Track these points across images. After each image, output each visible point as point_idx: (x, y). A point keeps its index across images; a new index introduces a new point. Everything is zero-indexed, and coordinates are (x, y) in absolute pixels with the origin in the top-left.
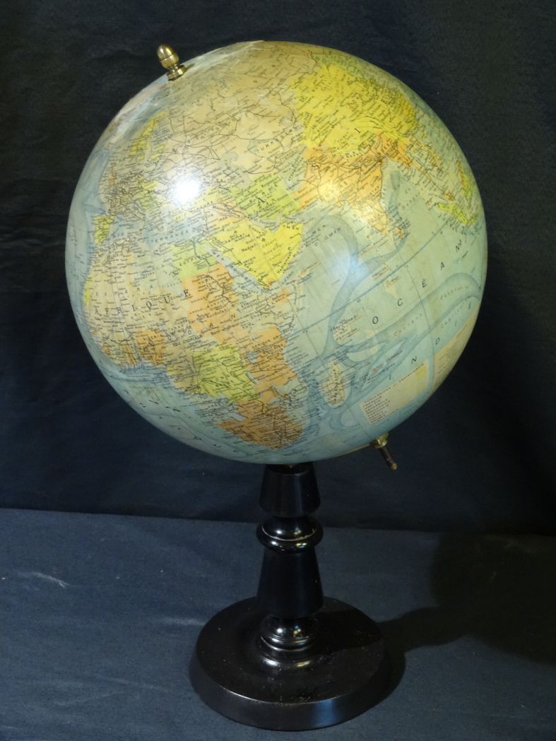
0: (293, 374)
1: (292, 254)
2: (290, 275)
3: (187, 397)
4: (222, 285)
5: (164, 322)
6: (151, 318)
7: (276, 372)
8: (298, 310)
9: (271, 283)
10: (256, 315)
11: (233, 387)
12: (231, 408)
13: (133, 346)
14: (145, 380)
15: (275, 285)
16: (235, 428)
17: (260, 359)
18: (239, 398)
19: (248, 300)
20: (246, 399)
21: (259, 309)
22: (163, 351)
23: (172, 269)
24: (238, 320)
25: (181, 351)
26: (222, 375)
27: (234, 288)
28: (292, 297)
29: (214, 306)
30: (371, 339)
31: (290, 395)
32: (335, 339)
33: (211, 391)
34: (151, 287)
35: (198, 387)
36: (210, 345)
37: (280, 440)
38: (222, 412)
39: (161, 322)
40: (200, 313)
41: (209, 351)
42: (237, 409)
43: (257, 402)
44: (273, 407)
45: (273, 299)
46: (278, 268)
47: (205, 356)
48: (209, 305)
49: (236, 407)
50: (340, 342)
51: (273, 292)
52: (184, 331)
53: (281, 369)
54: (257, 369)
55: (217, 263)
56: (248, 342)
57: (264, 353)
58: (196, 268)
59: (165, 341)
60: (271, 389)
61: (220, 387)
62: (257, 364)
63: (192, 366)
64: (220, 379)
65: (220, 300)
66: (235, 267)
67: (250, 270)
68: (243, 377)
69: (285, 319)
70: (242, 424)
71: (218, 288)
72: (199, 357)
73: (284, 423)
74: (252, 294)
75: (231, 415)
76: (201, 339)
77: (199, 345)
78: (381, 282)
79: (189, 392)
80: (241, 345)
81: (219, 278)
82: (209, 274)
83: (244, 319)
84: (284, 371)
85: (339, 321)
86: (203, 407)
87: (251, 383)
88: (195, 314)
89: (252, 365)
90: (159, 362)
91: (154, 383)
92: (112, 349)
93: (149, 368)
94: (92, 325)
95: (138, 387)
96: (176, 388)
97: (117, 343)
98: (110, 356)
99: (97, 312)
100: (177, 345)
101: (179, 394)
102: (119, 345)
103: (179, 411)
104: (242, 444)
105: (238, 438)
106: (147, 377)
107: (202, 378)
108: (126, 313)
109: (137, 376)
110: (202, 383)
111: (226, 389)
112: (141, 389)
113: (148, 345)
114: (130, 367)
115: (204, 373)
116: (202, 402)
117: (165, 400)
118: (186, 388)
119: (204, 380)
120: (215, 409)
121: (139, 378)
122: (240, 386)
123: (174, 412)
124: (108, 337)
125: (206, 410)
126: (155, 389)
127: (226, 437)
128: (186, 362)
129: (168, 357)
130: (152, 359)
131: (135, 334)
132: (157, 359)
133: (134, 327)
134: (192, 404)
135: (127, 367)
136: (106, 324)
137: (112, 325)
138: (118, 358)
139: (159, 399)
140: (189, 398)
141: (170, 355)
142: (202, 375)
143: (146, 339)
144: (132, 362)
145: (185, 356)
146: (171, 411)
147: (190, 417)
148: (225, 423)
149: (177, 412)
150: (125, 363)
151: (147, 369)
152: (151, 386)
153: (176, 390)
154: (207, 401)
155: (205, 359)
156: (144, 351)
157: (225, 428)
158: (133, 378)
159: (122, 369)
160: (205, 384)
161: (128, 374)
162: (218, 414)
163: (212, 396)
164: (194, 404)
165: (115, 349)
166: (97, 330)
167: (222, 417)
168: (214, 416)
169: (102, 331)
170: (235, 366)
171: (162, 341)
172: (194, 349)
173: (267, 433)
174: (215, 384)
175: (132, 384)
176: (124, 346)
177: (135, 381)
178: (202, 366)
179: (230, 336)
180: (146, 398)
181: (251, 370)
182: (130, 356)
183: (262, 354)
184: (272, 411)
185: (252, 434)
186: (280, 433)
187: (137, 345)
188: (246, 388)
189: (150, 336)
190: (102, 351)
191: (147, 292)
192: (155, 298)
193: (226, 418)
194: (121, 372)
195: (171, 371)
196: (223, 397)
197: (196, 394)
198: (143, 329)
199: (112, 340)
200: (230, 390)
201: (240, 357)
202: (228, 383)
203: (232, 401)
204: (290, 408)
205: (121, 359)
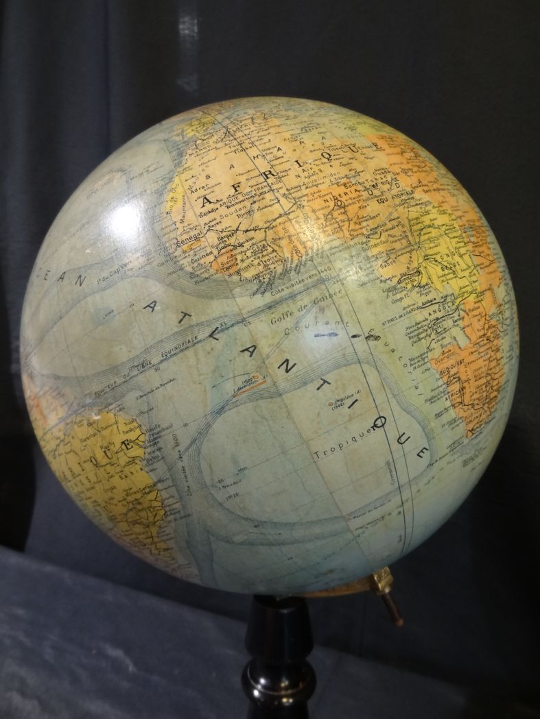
3: (398, 296)
5: (358, 174)
6: (336, 170)
7: (490, 264)
11: (461, 274)
12: (456, 316)
13: (301, 219)
14: (322, 281)
16: (453, 367)
18: (466, 295)
20: (472, 298)
22: (364, 213)
23: (346, 126)
24: (442, 185)
25: (390, 210)
26: (448, 252)
29: (414, 164)
33: (434, 278)
34: (324, 138)
35: (419, 272)
36: (427, 205)
38: (445, 325)
39: (352, 173)
40: (402, 166)
41: (428, 212)
42: (463, 319)
43: (482, 308)
44: (492, 323)
47: (424, 218)
48: (408, 161)
49: (462, 313)
52: (390, 183)
53: (492, 262)
54: (477, 250)
56: (460, 213)
57: (477, 234)
59: (364, 198)
60: (491, 289)
61: (446, 271)
62: (475, 245)
63: (409, 234)
64: (445, 257)
65: (416, 161)
68: (468, 260)
70: (462, 355)
72: (417, 219)
73: (495, 363)
75: (454, 332)
76: (413, 195)
77: (413, 203)
79: (403, 285)
80: (456, 214)
86: (419, 316)
87: (475, 271)
88: (397, 166)
89: (471, 245)
90: (355, 233)
91: (340, 280)
92: (245, 249)
93: (334, 251)
94: (185, 237)
95: (295, 311)
96: (383, 279)
97: (260, 229)
98: (232, 271)
99: (209, 201)
100: (383, 202)
101: (386, 293)
102: (265, 231)
103: (377, 338)
104: (445, 418)
105: (447, 399)
106: (325, 273)
107: (423, 254)
108: (284, 174)
109: (303, 280)
110: (424, 264)
111: (452, 276)
112: (304, 311)
113: (333, 209)
114: (289, 266)
115: (426, 246)
116: (420, 305)
117: (354, 317)
118: (400, 277)
119: (426, 258)
120: (438, 319)
121: (306, 281)
122: (466, 273)
123: (366, 347)
124: (237, 230)
125: (424, 323)
126: (339, 295)
127: (432, 398)
128: (400, 227)
129: (371, 221)
130: (342, 231)
131: (305, 198)
132: (350, 229)
133: (303, 188)
134: (405, 311)
135: (279, 269)
136: (232, 209)
137: (252, 202)
138: (256, 262)
139: (342, 321)
140: (401, 299)
141: (374, 217)
142: (423, 249)
143: (329, 200)
144: (296, 252)
145: (398, 218)
146: (360, 344)
147: (393, 351)
148: (443, 353)
149: (372, 343)
150: (277, 262)
151: (329, 255)
152: (332, 292)
153: (382, 285)
154: (428, 302)
155: (425, 224)
156: (325, 220)
157: (439, 370)
158: (290, 290)
159: (264, 282)
160: (428, 267)
161: (276, 287)
162: (439, 330)
163: (436, 289)
164: (411, 310)
165: (253, 244)
166: (201, 236)
167: (443, 339)
168: (433, 336)
169: (219, 228)
170: (457, 240)
171: (358, 199)
172: (408, 207)
173: (479, 383)
174: (440, 266)
175: (282, 309)
176: (279, 229)
177: (292, 297)
178: (422, 233)
179: (443, 199)
180: (310, 334)
181: (473, 251)
182: (291, 242)
183: (475, 233)
184: (491, 331)
185: (466, 385)
186: (488, 389)
187: (312, 215)
188: (472, 279)
189: (335, 194)
190: (205, 275)
191: (319, 143)
192: (333, 148)
193: (447, 339)
194: (255, 294)
195: (376, 245)
196: (449, 291)
197: (413, 286)
198: (321, 187)
199: (247, 231)
200: (457, 279)
201: (460, 230)
202: (454, 265)
203: (459, 300)
204: (502, 333)
205: (266, 258)
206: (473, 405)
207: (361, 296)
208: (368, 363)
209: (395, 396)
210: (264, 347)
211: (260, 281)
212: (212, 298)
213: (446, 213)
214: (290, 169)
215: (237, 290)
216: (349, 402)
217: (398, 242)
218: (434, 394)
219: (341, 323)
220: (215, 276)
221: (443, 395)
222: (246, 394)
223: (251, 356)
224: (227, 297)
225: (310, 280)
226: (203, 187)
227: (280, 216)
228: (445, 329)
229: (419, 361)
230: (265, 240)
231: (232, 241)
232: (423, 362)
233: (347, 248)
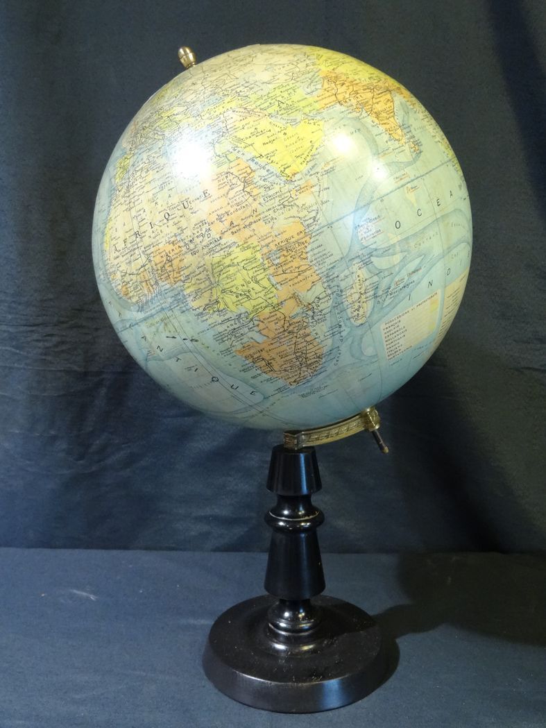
0: (318, 278)
1: (315, 148)
2: (313, 167)
3: (205, 318)
4: (243, 179)
5: (182, 230)
6: (170, 230)
7: (299, 275)
8: (323, 203)
9: (294, 175)
10: (279, 207)
11: (254, 296)
12: (251, 325)
13: (150, 270)
14: (163, 309)
15: (297, 177)
16: (254, 353)
17: (283, 259)
18: (260, 310)
19: (271, 193)
20: (267, 310)
21: (281, 202)
22: (182, 265)
24: (260, 214)
25: (199, 259)
26: (243, 283)
27: (255, 181)
28: (316, 189)
29: (235, 202)
30: (394, 245)
31: (314, 304)
32: (360, 238)
33: (230, 305)
34: (170, 196)
35: (217, 302)
36: (230, 248)
37: (300, 369)
38: (242, 331)
39: (179, 231)
40: (219, 212)
41: (229, 254)
42: (258, 325)
43: (279, 315)
44: (295, 320)
45: (297, 191)
46: (300, 160)
47: (225, 261)
48: (230, 202)
49: (256, 323)
50: (365, 244)
51: (296, 184)
52: (203, 235)
53: (305, 271)
54: (280, 269)
55: (237, 158)
56: (270, 240)
57: (288, 252)
58: (216, 167)
59: (183, 252)
60: (294, 296)
61: (240, 298)
62: (279, 265)
64: (240, 288)
65: (241, 195)
66: (256, 160)
67: (272, 162)
68: (265, 283)
69: (309, 212)
70: (262, 347)
71: (239, 183)
72: (218, 263)
73: (305, 344)
74: (275, 185)
75: (250, 335)
76: (221, 241)
77: (219, 248)
78: (402, 186)
79: (207, 311)
80: (263, 243)
81: (240, 172)
82: (229, 170)
83: (266, 214)
84: (308, 273)
85: (364, 219)
86: (221, 329)
87: (273, 289)
88: (215, 213)
89: (274, 267)
90: (177, 280)
91: (171, 309)
92: (130, 285)
93: (166, 291)
94: (111, 270)
95: (155, 323)
96: (194, 308)
97: (134, 274)
98: (128, 296)
99: (116, 250)
100: (195, 254)
101: (197, 316)
102: (136, 276)
103: (196, 341)
104: (260, 379)
105: (256, 370)
106: (164, 304)
107: (221, 289)
110: (221, 296)
111: (246, 299)
112: (159, 324)
113: (165, 263)
114: (148, 299)
116: (220, 322)
117: (182, 329)
118: (204, 306)
119: (223, 291)
120: (235, 329)
121: (156, 309)
122: (262, 294)
123: (191, 345)
124: (127, 273)
125: (225, 332)
126: (172, 317)
127: (244, 369)
128: (205, 272)
129: (185, 271)
130: (170, 278)
131: (152, 255)
132: (174, 277)
133: (152, 246)
134: (210, 327)
135: (145, 300)
136: (124, 258)
137: (130, 255)
138: (135, 294)
140: (207, 319)
141: (188, 267)
142: (221, 285)
143: (164, 256)
144: (150, 291)
145: (204, 265)
146: (188, 343)
147: (208, 347)
148: (244, 347)
149: (194, 343)
150: (143, 295)
151: (164, 294)
152: (168, 315)
153: (194, 312)
154: (226, 319)
155: (225, 265)
156: (161, 271)
157: (244, 356)
158: (151, 312)
159: (140, 306)
160: (224, 297)
161: (145, 310)
162: (237, 335)
163: (231, 311)
164: (213, 326)
165: (133, 283)
166: (116, 272)
167: (241, 339)
168: (233, 339)
169: (120, 269)
170: (256, 269)
171: (179, 254)
172: (213, 254)
173: (287, 358)
174: (235, 295)
175: (150, 321)
176: (142, 274)
177: (152, 316)
178: (221, 273)
179: (252, 233)
180: (164, 335)
181: (273, 273)
182: (147, 284)
183: (285, 253)
184: (294, 326)
185: (272, 361)
186: (300, 359)
187: (154, 267)
188: (268, 296)
189: (167, 251)
190: (120, 296)
191: (165, 202)
192: (173, 207)
193: (245, 340)
194: (138, 311)
195: (189, 287)
196: (243, 311)
197: (214, 311)
198: (161, 246)
199: (130, 274)
200: (251, 301)
201: (262, 258)
202: (249, 291)
203: (253, 315)
204: (312, 323)
205: (139, 293)
206: (285, 370)
207: (183, 318)
208: (196, 352)
209: (218, 368)
210: (149, 338)
211: (138, 305)
213: (250, 248)
214: (147, 230)
215: (132, 308)
216: (194, 369)
217: (203, 283)
218: (244, 367)
219: (176, 332)
220: (124, 298)
221: (252, 368)
222: (151, 357)
223: (145, 341)
224: (129, 310)
225: (158, 308)
226: (115, 238)
227: (142, 266)
228: (242, 334)
229: (226, 352)
230: (137, 282)
231: (126, 279)
232: (229, 353)
233: (172, 290)
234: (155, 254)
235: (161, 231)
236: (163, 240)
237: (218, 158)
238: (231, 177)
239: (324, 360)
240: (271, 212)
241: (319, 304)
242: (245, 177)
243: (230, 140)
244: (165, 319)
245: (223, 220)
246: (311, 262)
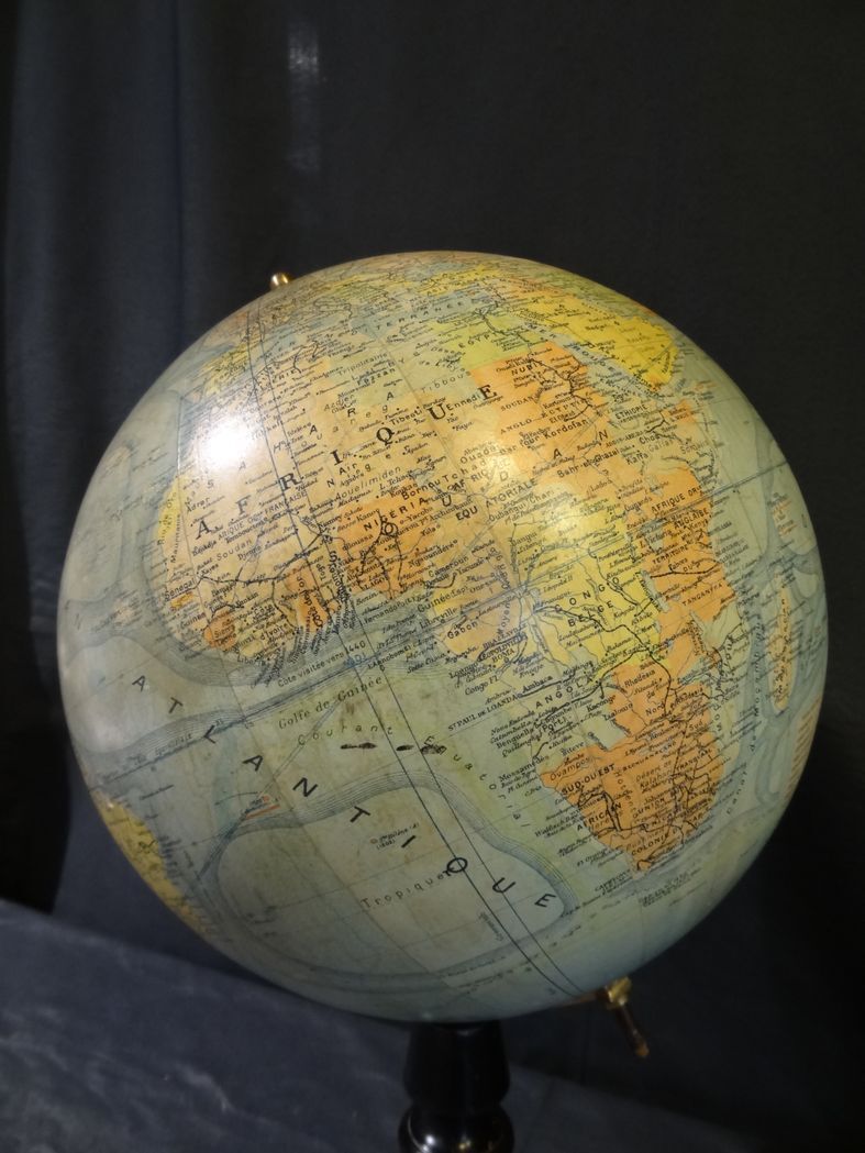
0: (730, 591)
1: (671, 355)
2: (682, 381)
3: (478, 682)
4: (566, 376)
5: (432, 465)
6: (395, 463)
7: (700, 580)
8: (716, 445)
9: (658, 386)
10: (648, 435)
11: (612, 622)
12: (595, 699)
13: (326, 562)
14: (351, 664)
15: (664, 390)
16: (587, 779)
17: (668, 540)
18: (621, 659)
19: (627, 406)
20: (636, 660)
21: (651, 426)
22: (429, 542)
23: (442, 355)
24: (614, 443)
25: (479, 529)
26: (587, 588)
27: (591, 382)
28: (699, 418)
29: (558, 413)
31: (722, 653)
32: (776, 527)
33: (552, 644)
34: (390, 395)
35: (521, 637)
36: (557, 504)
37: (671, 822)
38: (570, 716)
39: (423, 465)
40: (526, 429)
41: (556, 519)
42: (611, 700)
43: (660, 673)
44: (688, 689)
45: (671, 413)
46: (659, 366)
47: (544, 534)
48: (546, 411)
49: (609, 692)
50: (783, 539)
51: (668, 400)
52: (487, 475)
53: (708, 573)
54: (666, 564)
55: (544, 340)
56: (640, 496)
57: (676, 526)
58: (500, 348)
59: (433, 513)
60: (691, 630)
61: (579, 625)
62: (663, 554)
64: (581, 600)
65: (568, 403)
66: (582, 349)
67: (613, 357)
69: (700, 456)
70: (609, 758)
71: (559, 380)
72: (529, 538)
73: (695, 753)
74: (631, 396)
75: (590, 725)
76: (534, 489)
77: (529, 505)
79: (488, 661)
80: (629, 502)
81: (556, 363)
82: (531, 357)
83: (627, 443)
84: (714, 578)
85: (773, 492)
86: (516, 710)
87: (651, 608)
88: (516, 431)
89: (653, 556)
90: (409, 582)
91: (379, 662)
92: (244, 612)
93: (370, 615)
94: (175, 585)
95: (312, 710)
96: (451, 655)
97: (266, 580)
98: (228, 645)
99: (206, 529)
100: (468, 516)
101: (456, 678)
102: (273, 584)
103: (440, 749)
104: (581, 853)
105: (580, 827)
106: (356, 651)
107: (532, 603)
108: (311, 479)
109: (322, 664)
110: (532, 622)
111: (592, 630)
112: (325, 710)
113: (377, 541)
114: (302, 641)
115: (541, 586)
116: (520, 691)
117: (401, 718)
118: (481, 649)
119: (538, 608)
120: (554, 710)
121: (327, 666)
122: (627, 619)
124: (237, 580)
125: (526, 720)
126: (377, 686)
127: (550, 828)
128: (493, 559)
129: (439, 556)
130: (387, 578)
131: (336, 524)
132: (401, 575)
133: (336, 504)
134: (489, 706)
135: (290, 647)
136: (233, 545)
137: (259, 533)
138: (259, 633)
139: (382, 726)
140: (484, 685)
141: (445, 549)
142: (534, 593)
143: (373, 524)
144: (314, 619)
145: (491, 542)
146: (412, 760)
147: (469, 767)
148: (567, 761)
149: (431, 757)
150: (286, 633)
151: (363, 622)
152: (365, 681)
153: (450, 666)
154: (536, 684)
155: (545, 544)
156: (362, 562)
157: (561, 786)
158: (305, 678)
159: (269, 665)
160: (539, 623)
161: (286, 674)
162: (558, 727)
163: (554, 661)
164: (497, 703)
165: (256, 605)
166: (193, 586)
167: (565, 739)
168: (545, 737)
169: (214, 575)
170: (617, 557)
171: (423, 516)
172: (515, 518)
173: (655, 792)
174: (566, 618)
175: (294, 706)
176: (293, 579)
177: (307, 689)
178: (536, 563)
179: (602, 478)
180: (334, 744)
181: (653, 570)
182: (308, 601)
183: (671, 527)
184: (683, 704)
185: (622, 801)
186: (679, 796)
187: (342, 555)
188: (641, 625)
189: (385, 512)
190: (196, 648)
191: (380, 408)
192: (403, 415)
193: (576, 739)
194: (257, 682)
195: (442, 599)
196: (583, 659)
197: (507, 662)
198: (364, 501)
199: (249, 582)
200: (603, 633)
201: (629, 534)
202: (600, 610)
203: (604, 670)
204: (716, 698)
205: (273, 627)
206: (643, 827)
207: (412, 685)
208: (427, 786)
209: (477, 830)
210: (273, 759)
211: (264, 663)
212: (204, 682)
213: (602, 508)
214: (322, 469)
215: (235, 675)
216: (403, 839)
217: (486, 588)
218: (552, 822)
219: (380, 728)
220: (209, 651)
221: (571, 822)
222: (255, 819)
223: (256, 769)
224: (222, 684)
225: (333, 664)
226: (202, 503)
227: (297, 557)
228: (569, 724)
229: (518, 779)
230: (272, 598)
231: (230, 598)
232: (526, 779)
233: (392, 609)
234: (345, 521)
235: (368, 468)
236: (375, 488)
237: (501, 336)
238: (541, 369)
239: (715, 799)
240: (634, 441)
241: (730, 652)
242: (570, 373)
243: (519, 313)
244: (352, 693)
245: (536, 444)
246: (718, 554)
